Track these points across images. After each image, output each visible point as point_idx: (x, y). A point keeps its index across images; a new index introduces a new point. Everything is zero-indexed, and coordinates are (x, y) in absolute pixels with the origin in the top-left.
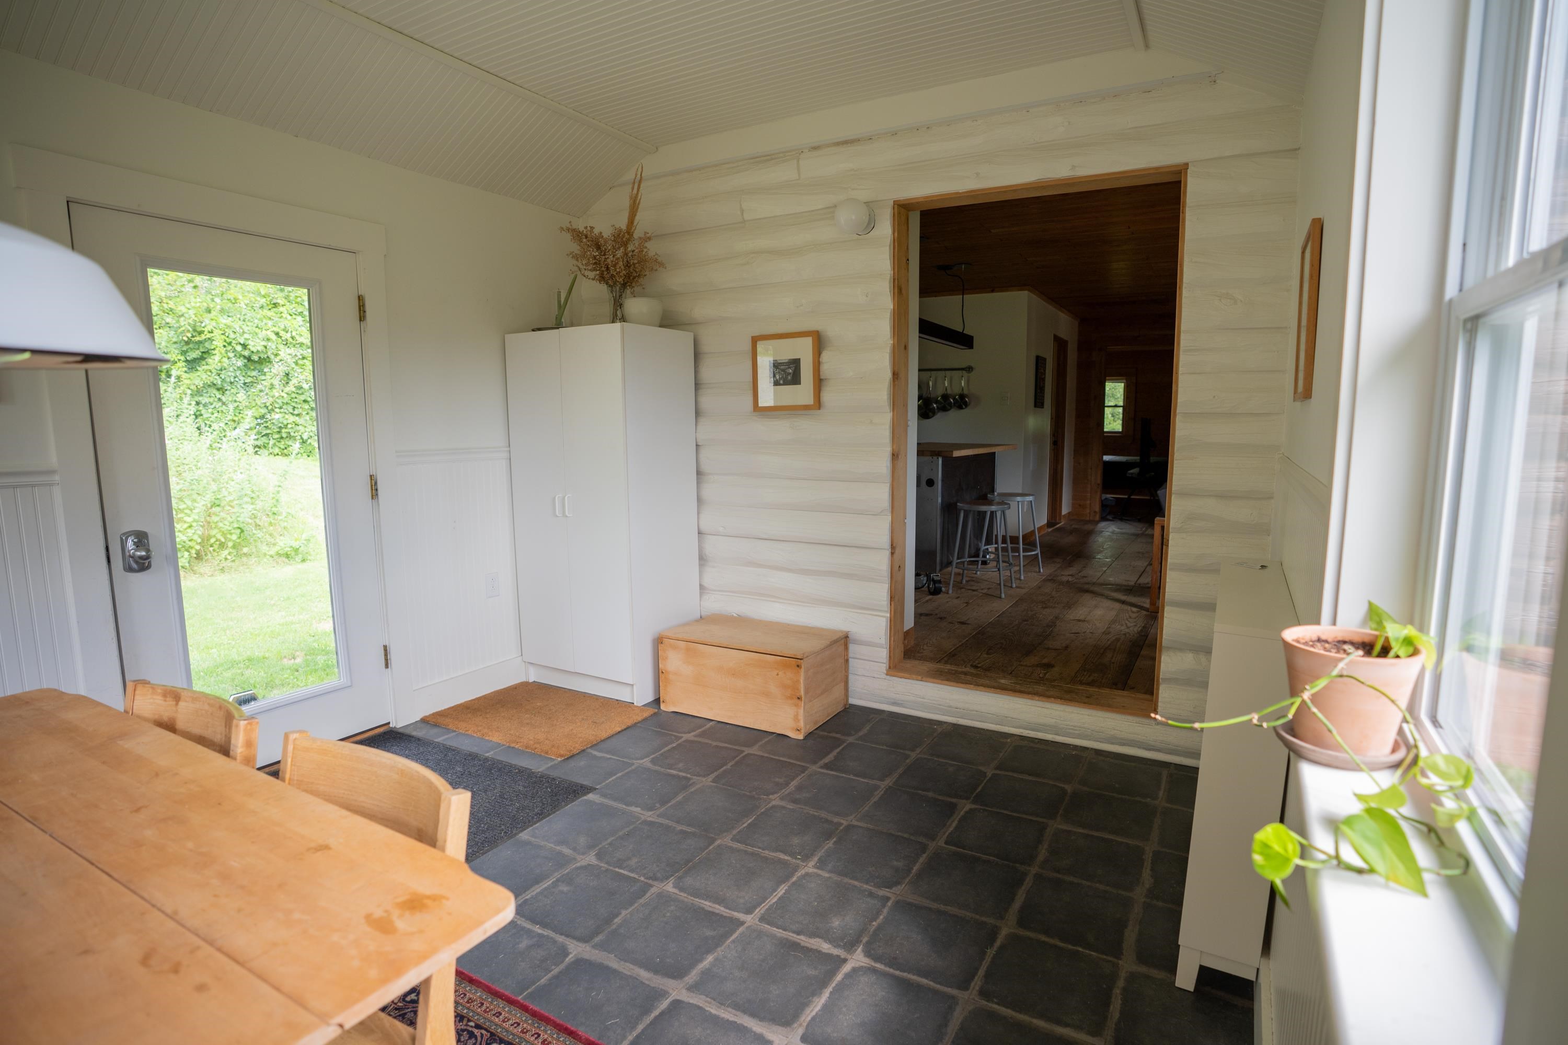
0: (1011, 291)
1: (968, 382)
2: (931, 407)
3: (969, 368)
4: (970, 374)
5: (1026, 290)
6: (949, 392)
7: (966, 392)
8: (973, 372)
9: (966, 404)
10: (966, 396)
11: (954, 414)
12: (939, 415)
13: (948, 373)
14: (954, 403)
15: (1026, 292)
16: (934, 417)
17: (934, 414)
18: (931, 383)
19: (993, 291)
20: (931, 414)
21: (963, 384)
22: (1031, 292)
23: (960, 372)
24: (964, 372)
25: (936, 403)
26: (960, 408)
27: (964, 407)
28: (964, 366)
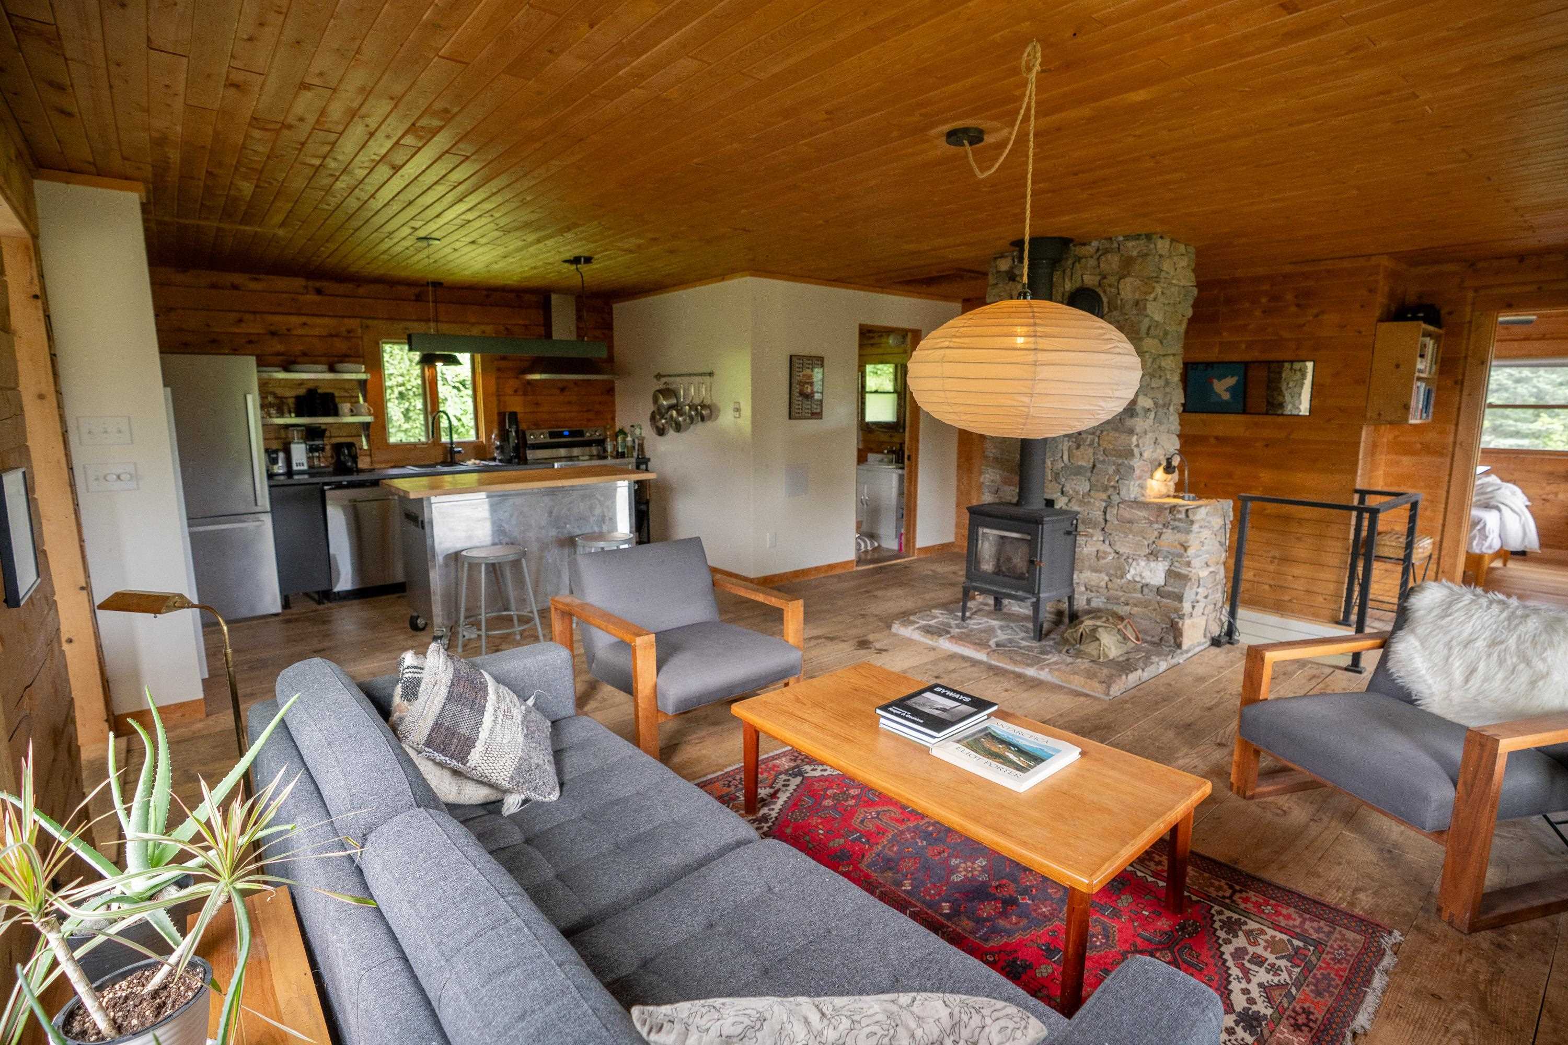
3: (711, 371)
4: (711, 381)
6: (694, 401)
8: (714, 375)
13: (693, 379)
18: (681, 391)
21: (704, 393)
23: (704, 377)
26: (703, 420)
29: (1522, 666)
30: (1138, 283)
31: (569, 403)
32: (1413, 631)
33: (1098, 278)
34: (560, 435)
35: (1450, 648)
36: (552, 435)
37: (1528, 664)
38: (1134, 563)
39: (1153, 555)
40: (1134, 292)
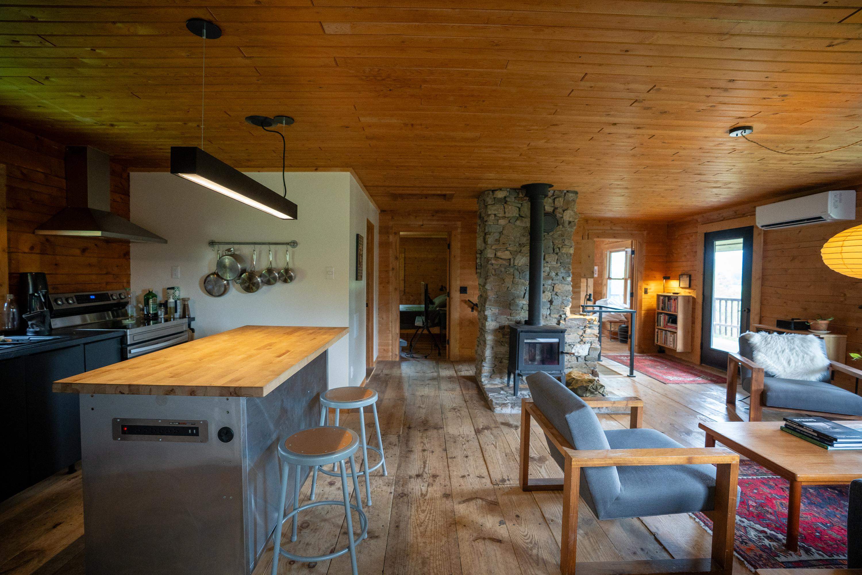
0: (332, 171)
1: (293, 257)
2: (255, 281)
3: (294, 243)
4: (294, 249)
5: (348, 171)
6: (274, 265)
7: (291, 266)
8: (298, 246)
9: (291, 278)
10: (293, 270)
11: (279, 287)
12: (264, 288)
13: (273, 247)
14: (279, 277)
15: (348, 173)
16: (258, 291)
17: (258, 288)
18: (255, 257)
19: (316, 170)
20: (254, 288)
21: (288, 259)
22: (353, 175)
23: (285, 246)
24: (288, 246)
25: (260, 276)
26: (285, 281)
27: (289, 281)
28: (289, 240)
29: (806, 355)
30: (572, 213)
31: (90, 265)
32: (759, 351)
33: (553, 208)
34: (87, 299)
35: (777, 354)
36: (80, 299)
37: (807, 354)
38: (575, 347)
39: (582, 341)
40: (570, 217)
